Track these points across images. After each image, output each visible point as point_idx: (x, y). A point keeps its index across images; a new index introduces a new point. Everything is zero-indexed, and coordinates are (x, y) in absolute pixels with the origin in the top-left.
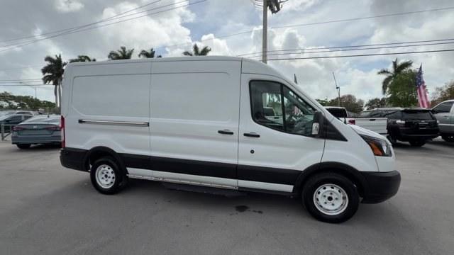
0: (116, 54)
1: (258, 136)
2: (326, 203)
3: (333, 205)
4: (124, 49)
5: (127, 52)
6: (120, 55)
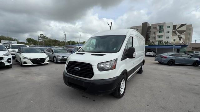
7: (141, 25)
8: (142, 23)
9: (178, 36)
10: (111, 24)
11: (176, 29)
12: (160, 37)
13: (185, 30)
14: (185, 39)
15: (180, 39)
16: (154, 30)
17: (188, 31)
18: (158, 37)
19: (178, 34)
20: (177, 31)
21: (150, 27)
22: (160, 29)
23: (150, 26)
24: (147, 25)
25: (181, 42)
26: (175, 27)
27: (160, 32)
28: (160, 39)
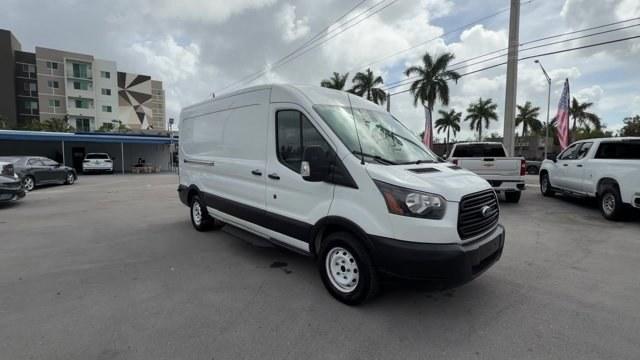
0: (329, 83)
1: (278, 178)
2: (338, 274)
3: (345, 278)
4: (336, 75)
5: (341, 78)
6: (333, 83)
9: (136, 108)
11: (126, 86)
12: (79, 103)
13: (150, 93)
14: (154, 119)
15: (141, 116)
16: (52, 75)
17: (155, 97)
18: (73, 103)
19: (135, 102)
20: (130, 92)
21: (30, 58)
22: (77, 74)
25: (145, 126)
26: (122, 77)
27: (77, 86)
28: (84, 112)
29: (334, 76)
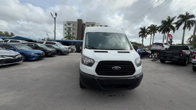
7: (77, 21)
8: (78, 20)
10: (56, 15)
23: (84, 23)
24: (81, 21)
29: (168, 18)
